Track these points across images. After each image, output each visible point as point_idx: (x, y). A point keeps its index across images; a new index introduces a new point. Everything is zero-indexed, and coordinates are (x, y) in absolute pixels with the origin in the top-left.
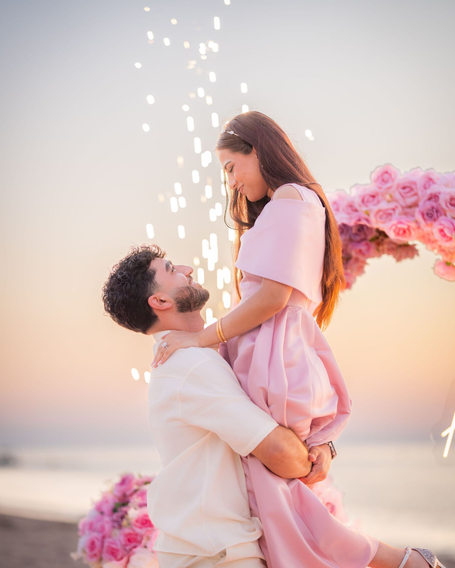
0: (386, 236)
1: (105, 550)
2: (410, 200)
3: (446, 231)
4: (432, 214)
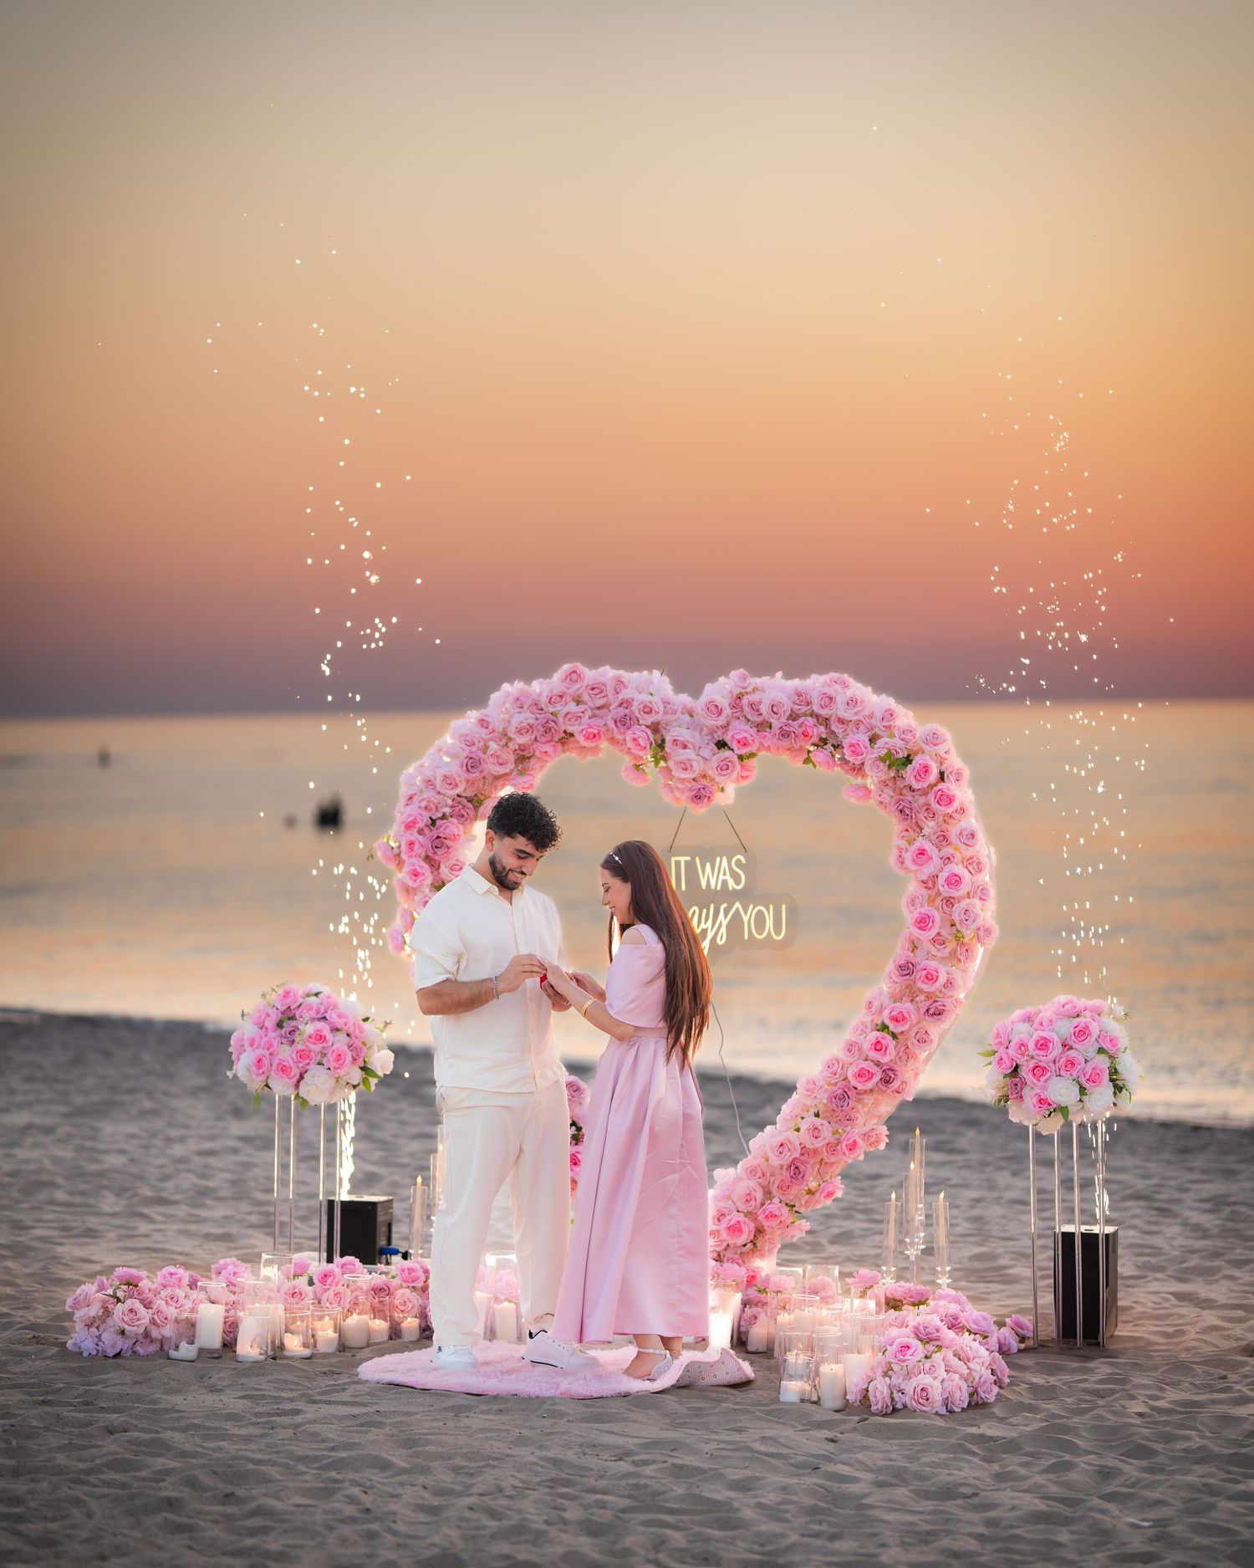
0: (572, 735)
1: (274, 1068)
2: (600, 702)
3: (641, 742)
4: (625, 722)
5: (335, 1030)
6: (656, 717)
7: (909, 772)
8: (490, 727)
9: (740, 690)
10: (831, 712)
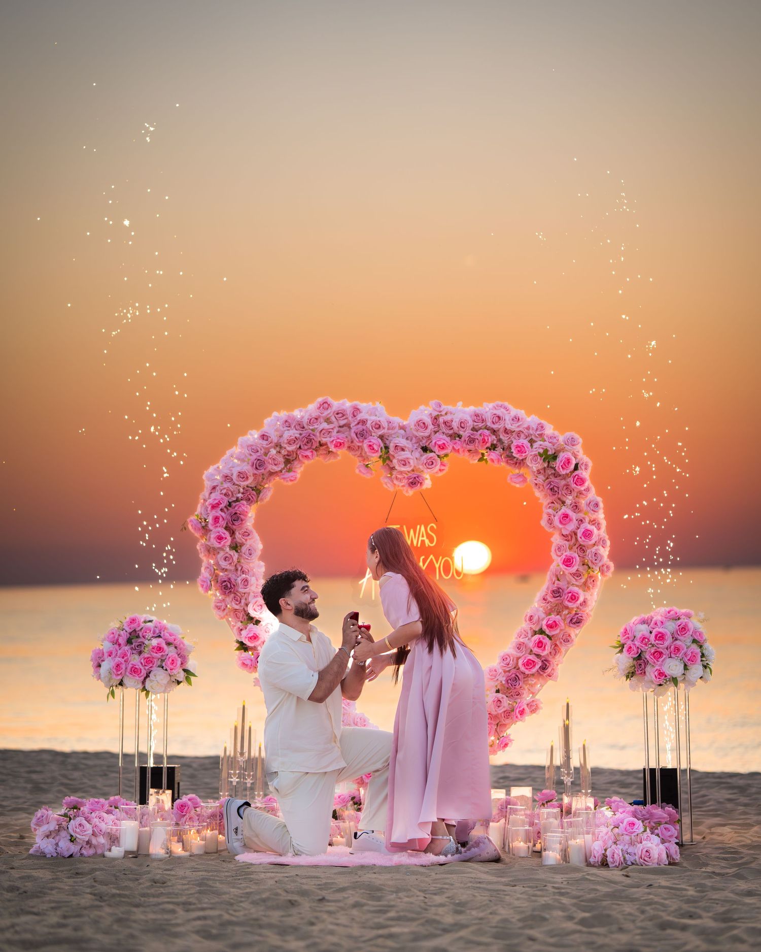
0: (324, 444)
1: (129, 670)
2: (342, 422)
3: (375, 447)
4: (362, 435)
5: (168, 644)
6: (383, 432)
7: (558, 464)
8: (270, 439)
9: (436, 413)
10: (499, 427)
